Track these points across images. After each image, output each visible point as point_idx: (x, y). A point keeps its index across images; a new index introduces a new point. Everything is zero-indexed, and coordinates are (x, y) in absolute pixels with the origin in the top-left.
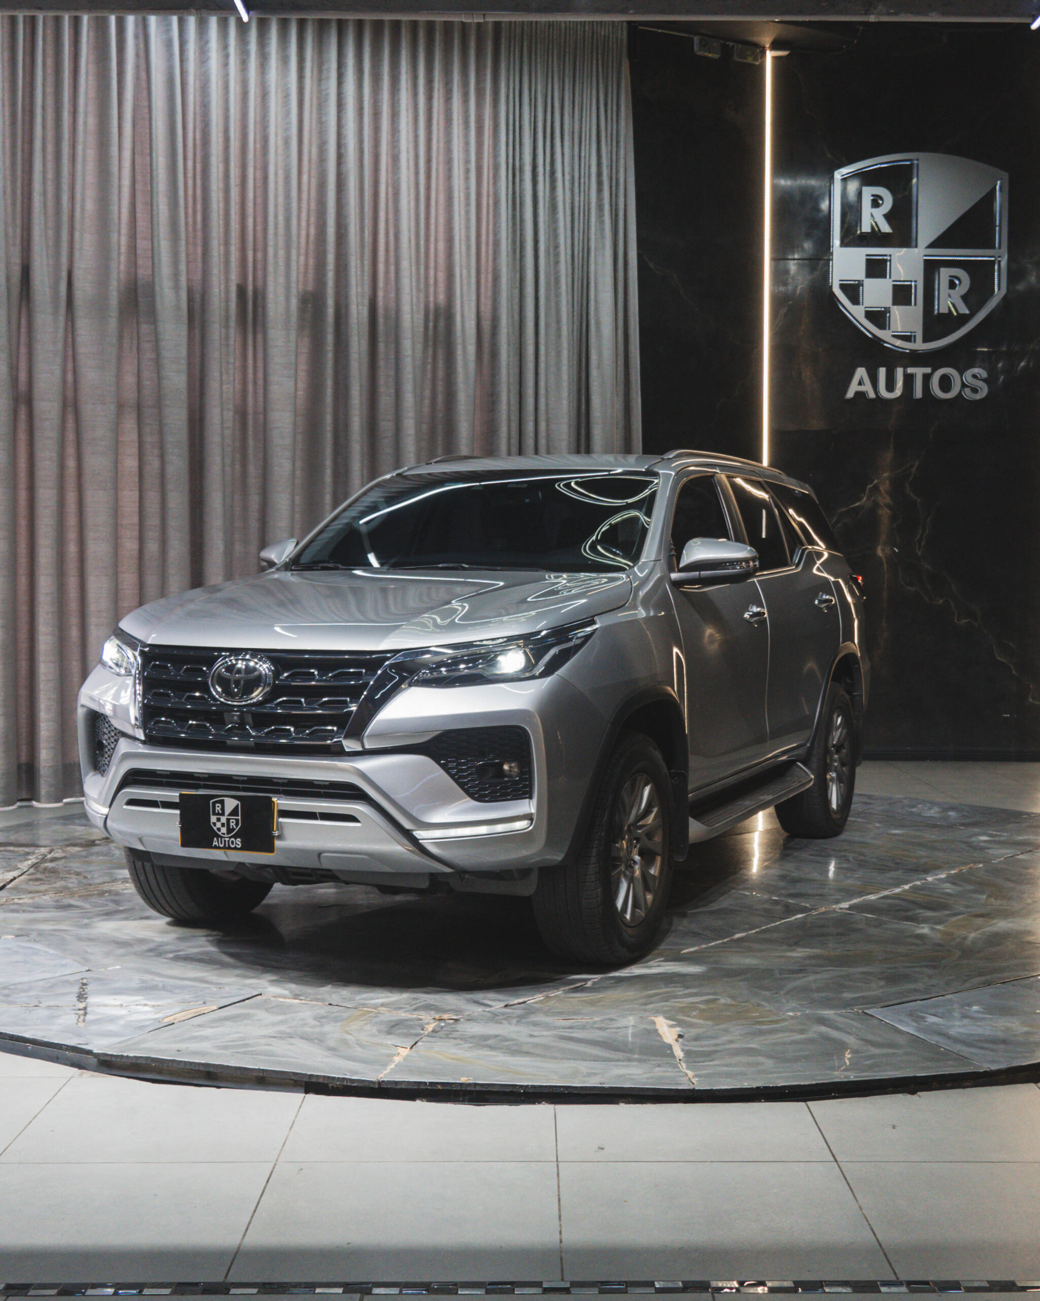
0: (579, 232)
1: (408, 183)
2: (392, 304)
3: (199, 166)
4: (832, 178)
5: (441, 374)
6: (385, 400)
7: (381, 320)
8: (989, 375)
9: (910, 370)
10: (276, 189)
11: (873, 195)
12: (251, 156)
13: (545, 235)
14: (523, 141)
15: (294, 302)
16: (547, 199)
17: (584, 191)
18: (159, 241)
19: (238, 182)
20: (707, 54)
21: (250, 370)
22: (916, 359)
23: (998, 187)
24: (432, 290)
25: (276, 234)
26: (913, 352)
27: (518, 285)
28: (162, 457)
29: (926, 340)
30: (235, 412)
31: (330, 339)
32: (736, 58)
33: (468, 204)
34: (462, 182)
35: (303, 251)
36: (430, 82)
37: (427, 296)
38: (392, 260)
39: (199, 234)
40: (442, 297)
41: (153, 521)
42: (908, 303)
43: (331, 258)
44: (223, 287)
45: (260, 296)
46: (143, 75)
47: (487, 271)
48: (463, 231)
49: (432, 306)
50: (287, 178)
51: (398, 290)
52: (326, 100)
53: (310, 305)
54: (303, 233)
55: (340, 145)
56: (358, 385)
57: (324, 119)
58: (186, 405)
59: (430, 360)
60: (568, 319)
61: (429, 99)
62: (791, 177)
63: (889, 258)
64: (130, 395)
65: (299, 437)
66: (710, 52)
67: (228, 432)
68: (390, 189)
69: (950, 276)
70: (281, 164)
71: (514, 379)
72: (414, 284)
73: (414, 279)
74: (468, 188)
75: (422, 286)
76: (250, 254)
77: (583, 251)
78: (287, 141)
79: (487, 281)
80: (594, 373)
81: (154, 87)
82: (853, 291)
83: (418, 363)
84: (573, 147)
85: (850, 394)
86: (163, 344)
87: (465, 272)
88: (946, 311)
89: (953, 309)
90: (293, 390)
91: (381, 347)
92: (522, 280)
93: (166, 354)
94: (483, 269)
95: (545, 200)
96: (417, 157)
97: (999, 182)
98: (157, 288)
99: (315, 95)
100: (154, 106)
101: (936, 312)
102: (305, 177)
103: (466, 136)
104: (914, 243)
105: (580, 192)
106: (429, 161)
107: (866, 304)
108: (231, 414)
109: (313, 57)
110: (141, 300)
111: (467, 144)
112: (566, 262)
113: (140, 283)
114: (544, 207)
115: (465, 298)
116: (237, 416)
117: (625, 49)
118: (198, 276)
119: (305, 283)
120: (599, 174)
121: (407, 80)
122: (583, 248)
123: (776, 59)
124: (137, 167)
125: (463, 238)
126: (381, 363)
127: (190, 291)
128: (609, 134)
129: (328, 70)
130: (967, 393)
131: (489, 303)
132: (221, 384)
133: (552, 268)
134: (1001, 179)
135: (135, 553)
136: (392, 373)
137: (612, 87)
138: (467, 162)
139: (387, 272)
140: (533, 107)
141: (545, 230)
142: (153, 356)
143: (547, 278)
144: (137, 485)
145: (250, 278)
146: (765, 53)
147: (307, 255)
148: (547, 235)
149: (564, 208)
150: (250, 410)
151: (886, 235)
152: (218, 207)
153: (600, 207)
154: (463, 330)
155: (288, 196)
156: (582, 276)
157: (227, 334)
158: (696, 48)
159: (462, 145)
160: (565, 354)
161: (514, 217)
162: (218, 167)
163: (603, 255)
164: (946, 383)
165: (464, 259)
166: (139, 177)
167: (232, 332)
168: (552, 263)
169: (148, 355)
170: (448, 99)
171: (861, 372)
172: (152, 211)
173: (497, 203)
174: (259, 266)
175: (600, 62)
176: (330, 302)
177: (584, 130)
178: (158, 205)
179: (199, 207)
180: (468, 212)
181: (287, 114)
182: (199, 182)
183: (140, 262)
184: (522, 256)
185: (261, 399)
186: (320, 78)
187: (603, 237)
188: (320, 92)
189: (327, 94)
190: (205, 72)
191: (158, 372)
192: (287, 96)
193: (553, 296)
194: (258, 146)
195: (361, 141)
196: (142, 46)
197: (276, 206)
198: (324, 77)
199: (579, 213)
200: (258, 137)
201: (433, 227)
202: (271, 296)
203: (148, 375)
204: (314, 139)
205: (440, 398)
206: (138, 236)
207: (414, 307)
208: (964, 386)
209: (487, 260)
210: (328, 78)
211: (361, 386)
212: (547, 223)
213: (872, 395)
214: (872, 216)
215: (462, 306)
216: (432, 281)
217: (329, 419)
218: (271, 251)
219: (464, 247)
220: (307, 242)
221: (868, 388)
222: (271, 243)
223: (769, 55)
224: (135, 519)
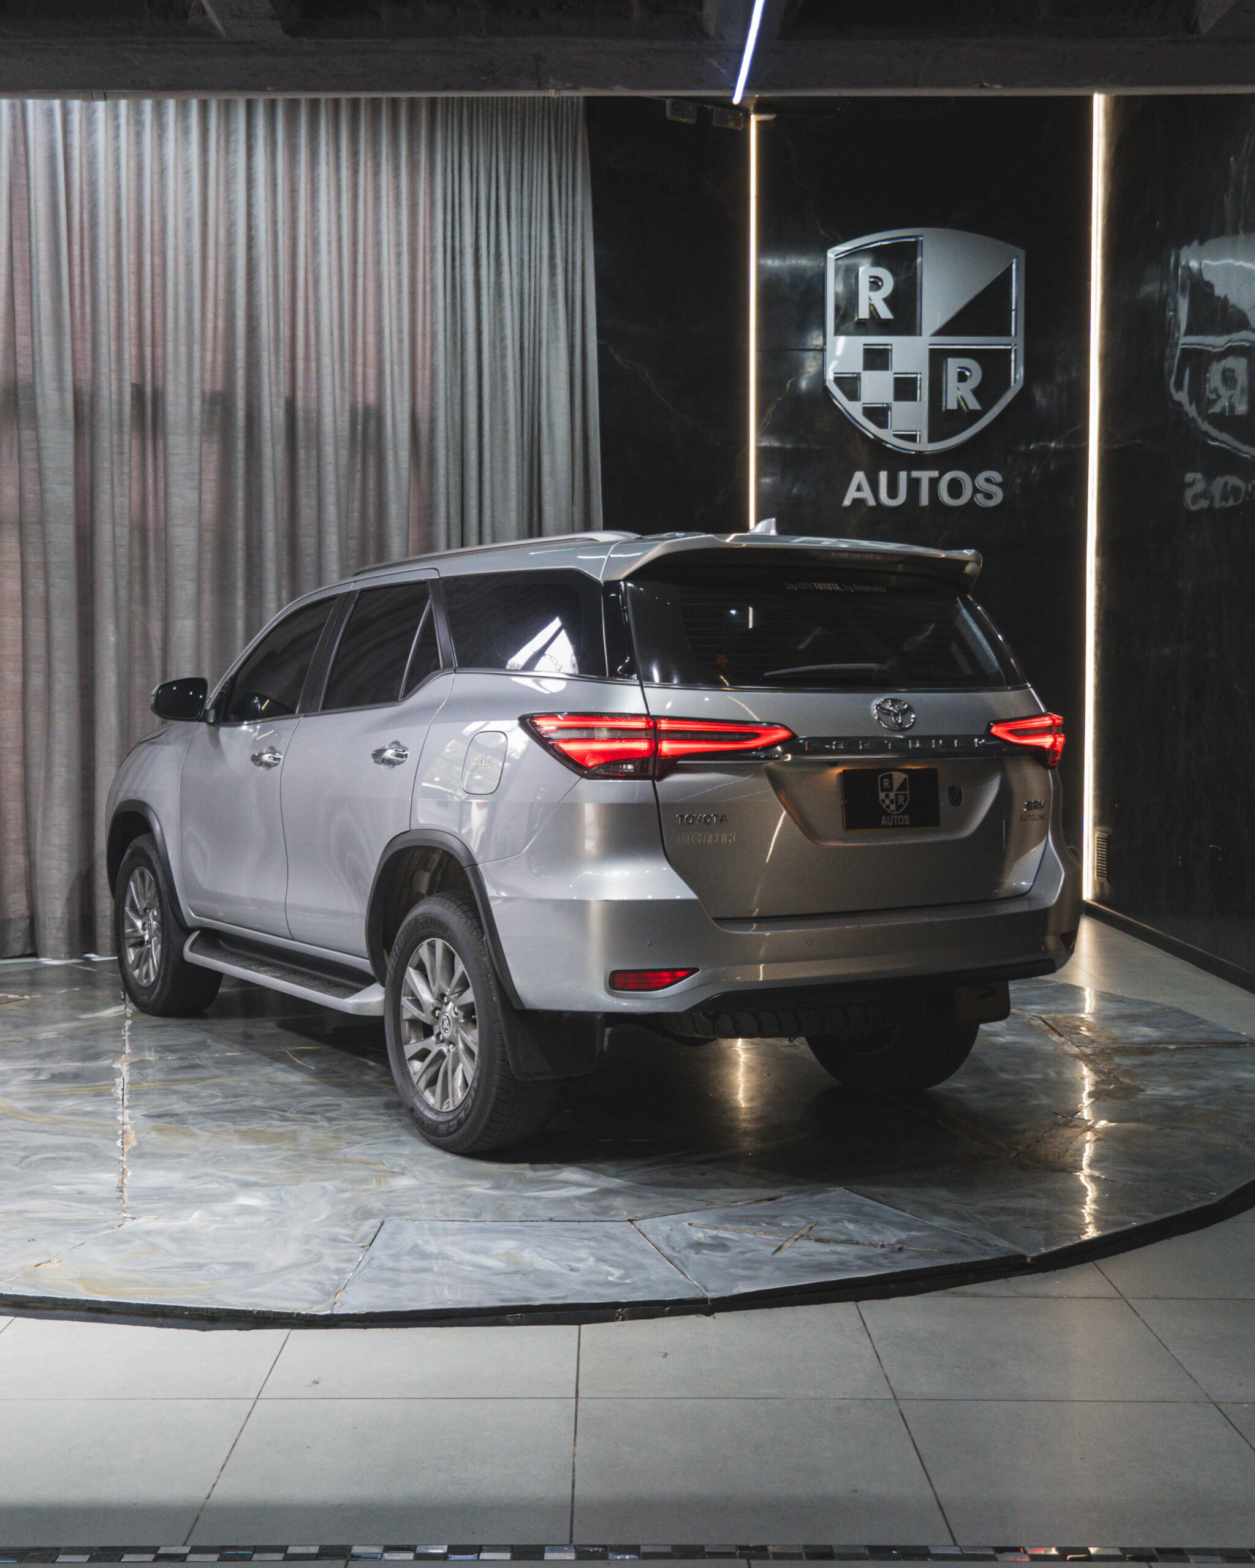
0: (529, 322)
1: (330, 269)
2: (313, 406)
3: (87, 252)
4: (826, 257)
5: (372, 484)
6: (307, 513)
7: (301, 424)
8: (1003, 478)
9: (915, 474)
10: (176, 275)
11: (871, 277)
12: (147, 239)
13: (489, 324)
14: (463, 219)
15: (197, 403)
16: (492, 285)
17: (535, 276)
18: (40, 337)
19: (133, 269)
20: (680, 119)
21: (150, 481)
22: (920, 461)
23: (1014, 266)
24: (360, 388)
25: (176, 327)
26: (920, 454)
27: (459, 382)
28: (46, 579)
29: (932, 439)
30: (131, 529)
31: (240, 445)
32: (714, 123)
33: (400, 292)
34: (393, 268)
35: (209, 346)
36: (355, 154)
37: (354, 395)
38: (313, 356)
39: (88, 328)
40: (372, 397)
41: (37, 651)
42: (913, 398)
43: (241, 354)
44: (114, 388)
45: (158, 396)
46: (21, 149)
47: (424, 367)
48: (395, 323)
49: (360, 406)
50: (189, 264)
51: (319, 389)
52: (234, 176)
53: (219, 408)
54: (210, 326)
55: (250, 227)
56: (272, 496)
57: (232, 197)
58: (72, 520)
59: (359, 467)
60: (516, 421)
61: (355, 172)
62: (779, 257)
63: (889, 347)
64: (11, 510)
65: (208, 556)
66: (684, 117)
67: (122, 551)
68: (310, 276)
69: (959, 368)
70: (181, 249)
71: (455, 491)
72: (337, 382)
73: (337, 378)
74: (399, 274)
75: (347, 385)
76: (148, 351)
77: (534, 344)
78: (188, 223)
79: (424, 379)
80: (546, 480)
81: (32, 163)
82: (850, 385)
83: (342, 471)
84: (522, 227)
85: (847, 502)
86: (45, 453)
87: (396, 368)
88: (955, 407)
89: (962, 404)
90: (196, 503)
91: (302, 453)
92: (463, 376)
93: (49, 464)
94: (419, 365)
95: (489, 287)
96: (340, 240)
97: (1014, 261)
98: (38, 390)
99: (222, 170)
100: (32, 185)
101: (943, 409)
102: (211, 264)
103: (397, 215)
104: (918, 331)
105: (530, 277)
106: (355, 244)
107: (863, 401)
108: (126, 530)
109: (218, 128)
110: (22, 403)
111: (398, 223)
112: (514, 356)
113: (20, 384)
114: (489, 295)
115: (397, 398)
116: (136, 533)
117: (580, 115)
118: (86, 376)
119: (213, 382)
120: (552, 257)
121: (328, 153)
122: (535, 340)
123: (760, 124)
124: (15, 254)
125: (395, 330)
126: (302, 472)
127: (77, 393)
128: (564, 212)
129: (237, 141)
130: (980, 499)
131: (427, 402)
132: (113, 497)
133: (499, 363)
134: (1017, 257)
135: (19, 687)
136: (314, 482)
137: (567, 158)
138: (398, 244)
139: (307, 370)
140: (475, 182)
141: (489, 320)
142: (35, 466)
143: (493, 375)
144: (20, 610)
145: (149, 377)
146: (749, 118)
147: (215, 351)
148: (492, 327)
149: (512, 295)
150: (151, 526)
151: (887, 322)
152: (108, 298)
153: (553, 294)
154: (395, 435)
155: (189, 285)
156: (534, 372)
157: (121, 439)
158: (668, 113)
159: (392, 225)
160: (513, 460)
161: (454, 305)
162: (107, 252)
163: (557, 347)
164: (955, 488)
165: (395, 354)
166: (17, 265)
167: (126, 437)
168: (498, 358)
169: (31, 465)
170: (377, 173)
171: (859, 477)
172: (31, 302)
173: (433, 289)
174: (159, 364)
175: (552, 130)
176: (241, 404)
177: (534, 206)
178: (38, 296)
179: (88, 297)
180: (399, 301)
181: (188, 192)
182: (87, 270)
183: (21, 360)
184: (463, 350)
185: (162, 513)
186: (228, 150)
187: (557, 327)
188: (227, 166)
189: (235, 170)
190: (93, 145)
191: (41, 485)
192: (187, 172)
193: (499, 393)
194: (156, 228)
195: (275, 222)
196: (19, 116)
197: (176, 295)
198: (232, 149)
199: (530, 300)
200: (156, 218)
201: (360, 318)
202: (170, 398)
203: (30, 486)
204: (222, 220)
205: (372, 511)
206: (18, 331)
207: (338, 409)
208: (976, 490)
209: (424, 355)
210: (236, 151)
211: (276, 498)
212: (492, 312)
213: (871, 502)
214: (870, 299)
215: (393, 408)
216: (360, 379)
217: (240, 535)
218: (170, 347)
219: (395, 341)
220: (215, 337)
221: (867, 494)
222: (170, 337)
223: (754, 119)
224: (19, 649)
